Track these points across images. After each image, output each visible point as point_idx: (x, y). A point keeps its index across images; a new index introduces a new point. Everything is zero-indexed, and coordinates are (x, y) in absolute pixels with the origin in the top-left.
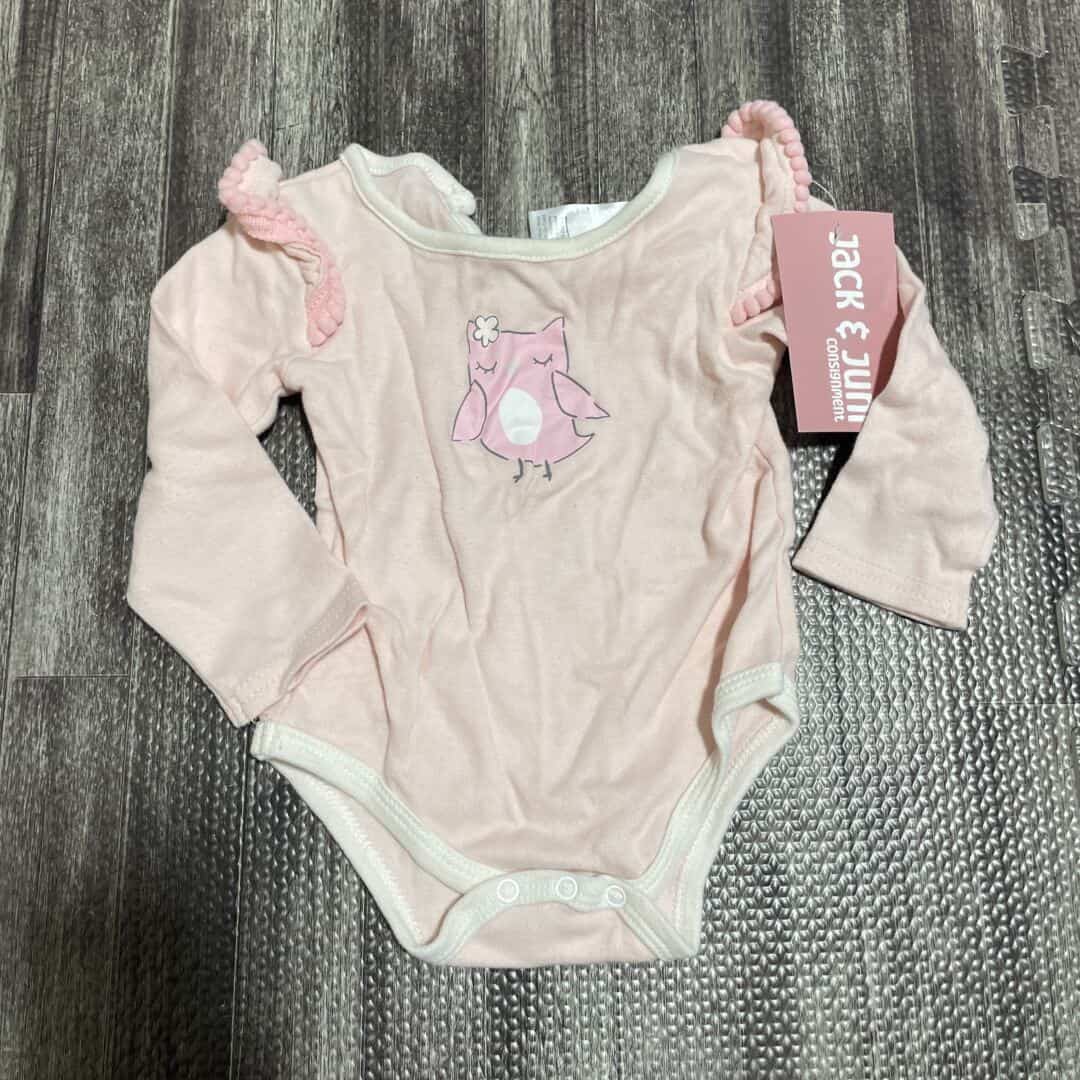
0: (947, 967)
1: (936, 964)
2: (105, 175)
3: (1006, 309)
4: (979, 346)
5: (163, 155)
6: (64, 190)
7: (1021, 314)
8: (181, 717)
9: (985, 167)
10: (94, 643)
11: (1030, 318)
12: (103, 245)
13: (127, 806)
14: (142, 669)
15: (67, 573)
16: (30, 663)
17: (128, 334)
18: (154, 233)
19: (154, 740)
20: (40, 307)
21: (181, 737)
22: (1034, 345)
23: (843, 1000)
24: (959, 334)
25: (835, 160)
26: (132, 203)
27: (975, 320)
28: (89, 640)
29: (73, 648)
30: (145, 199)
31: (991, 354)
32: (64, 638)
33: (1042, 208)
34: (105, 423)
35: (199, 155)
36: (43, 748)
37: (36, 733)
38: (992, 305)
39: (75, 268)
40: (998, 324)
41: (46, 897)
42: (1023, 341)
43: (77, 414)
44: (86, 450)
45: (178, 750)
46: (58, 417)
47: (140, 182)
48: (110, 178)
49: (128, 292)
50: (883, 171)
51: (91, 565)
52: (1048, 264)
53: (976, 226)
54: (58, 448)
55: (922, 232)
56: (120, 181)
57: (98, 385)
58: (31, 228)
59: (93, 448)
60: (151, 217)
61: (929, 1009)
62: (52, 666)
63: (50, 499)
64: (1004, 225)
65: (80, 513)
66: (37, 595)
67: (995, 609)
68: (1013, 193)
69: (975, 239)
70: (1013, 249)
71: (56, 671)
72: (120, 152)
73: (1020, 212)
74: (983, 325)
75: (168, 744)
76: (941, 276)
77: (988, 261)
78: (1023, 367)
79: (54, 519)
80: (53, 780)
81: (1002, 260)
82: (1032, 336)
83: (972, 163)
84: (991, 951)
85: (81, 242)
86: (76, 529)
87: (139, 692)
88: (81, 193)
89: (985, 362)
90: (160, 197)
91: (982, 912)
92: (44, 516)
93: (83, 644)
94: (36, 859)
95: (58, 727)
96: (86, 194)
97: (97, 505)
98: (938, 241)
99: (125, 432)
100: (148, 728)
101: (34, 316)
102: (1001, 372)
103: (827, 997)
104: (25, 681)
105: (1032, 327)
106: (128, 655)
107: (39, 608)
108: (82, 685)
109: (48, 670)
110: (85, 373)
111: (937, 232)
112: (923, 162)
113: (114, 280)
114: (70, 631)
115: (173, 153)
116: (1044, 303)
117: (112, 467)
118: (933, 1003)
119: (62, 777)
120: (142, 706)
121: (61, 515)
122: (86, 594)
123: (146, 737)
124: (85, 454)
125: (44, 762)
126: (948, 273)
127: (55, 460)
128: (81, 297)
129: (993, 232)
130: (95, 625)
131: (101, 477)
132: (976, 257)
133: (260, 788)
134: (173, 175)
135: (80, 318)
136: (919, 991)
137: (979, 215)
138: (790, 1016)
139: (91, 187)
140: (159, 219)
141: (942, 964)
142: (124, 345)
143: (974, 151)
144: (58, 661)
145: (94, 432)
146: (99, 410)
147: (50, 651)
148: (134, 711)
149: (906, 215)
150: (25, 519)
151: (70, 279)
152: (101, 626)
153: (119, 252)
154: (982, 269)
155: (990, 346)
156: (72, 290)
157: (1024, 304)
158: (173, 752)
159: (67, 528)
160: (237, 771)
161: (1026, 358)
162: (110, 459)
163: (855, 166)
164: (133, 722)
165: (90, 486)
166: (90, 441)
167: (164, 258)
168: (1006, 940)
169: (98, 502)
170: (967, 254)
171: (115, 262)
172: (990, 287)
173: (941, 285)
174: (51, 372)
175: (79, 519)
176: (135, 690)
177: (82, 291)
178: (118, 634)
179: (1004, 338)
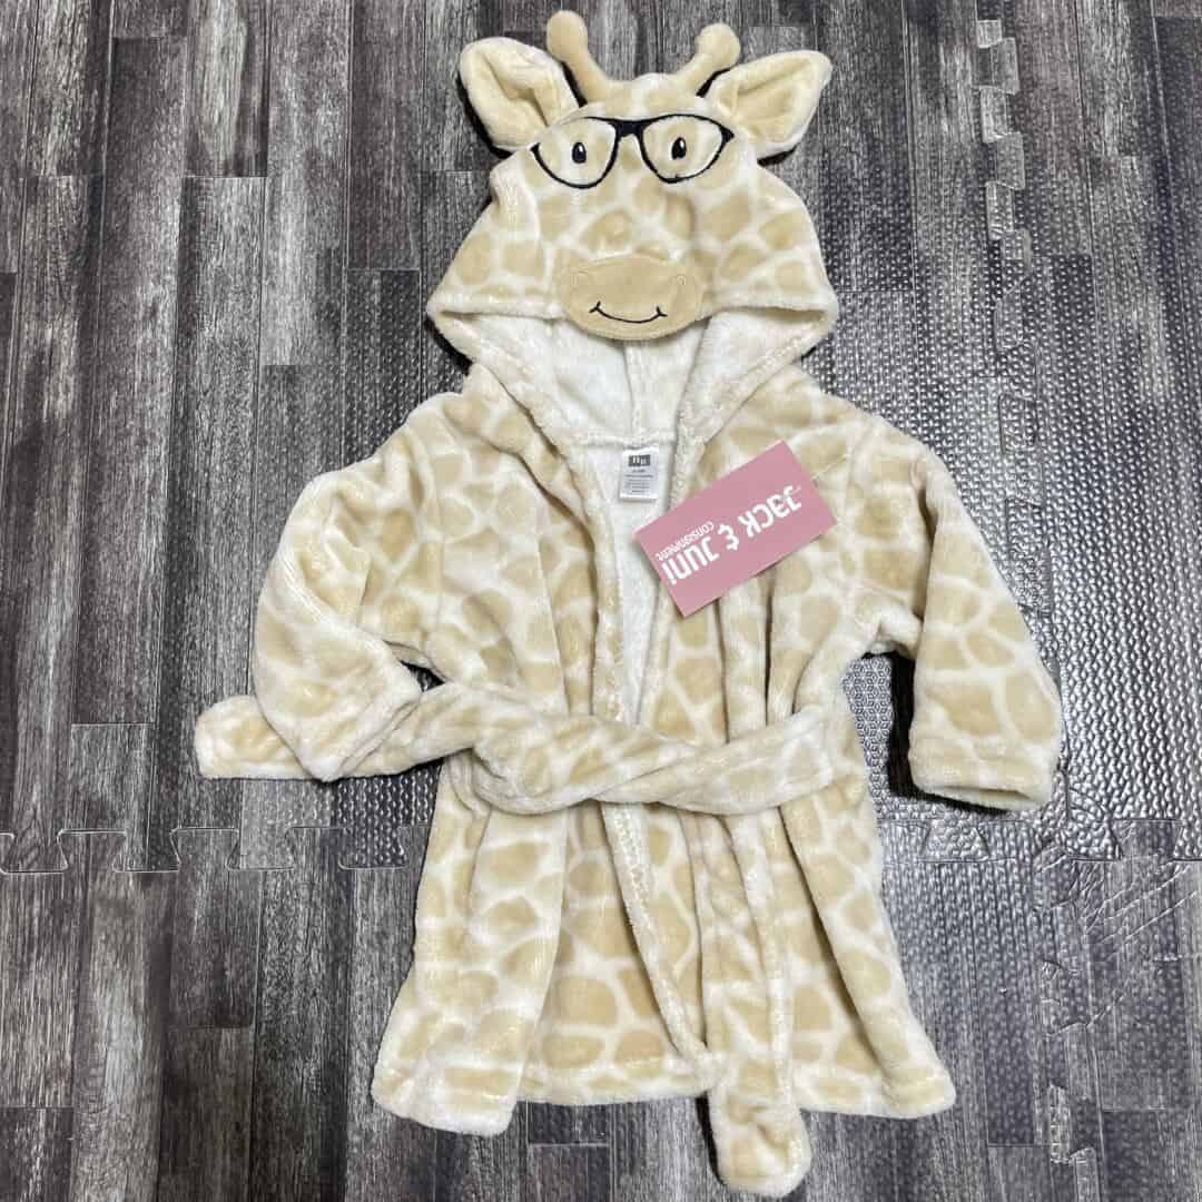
16: (273, 357)
18: (344, 63)
20: (268, 117)
24: (930, 119)
33: (997, 24)
52: (1000, 66)
57: (309, 170)
58: (258, 64)
60: (341, 52)
66: (275, 312)
77: (955, 65)
79: (285, 262)
81: (965, 64)
88: (292, 35)
95: (294, 399)
101: (264, 124)
104: (271, 368)
106: (338, 351)
107: (278, 321)
109: (286, 361)
116: (995, 95)
121: (288, 259)
129: (959, 43)
139: (299, 33)
144: (292, 354)
150: (265, 262)
156: (289, 104)
161: (980, 136)
172: (955, 85)
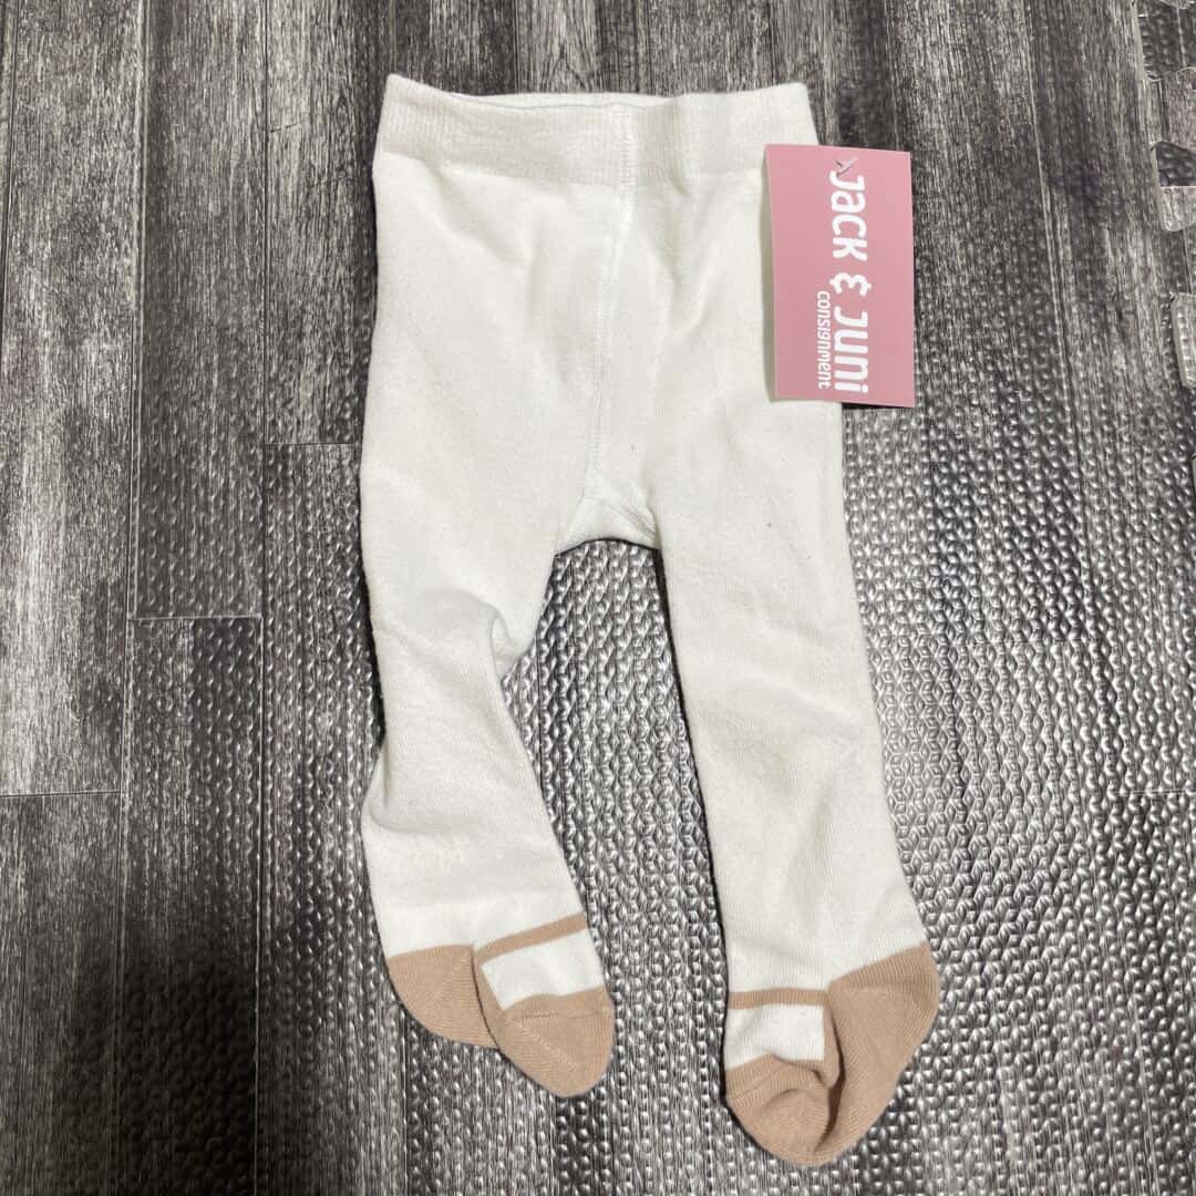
0: (1100, 1108)
1: (1087, 1105)
2: (70, 194)
3: (1152, 316)
4: (1120, 362)
5: (137, 167)
6: (22, 214)
7: (1170, 322)
8: (181, 838)
9: (1123, 143)
10: (76, 753)
11: (1181, 326)
12: (70, 278)
13: (122, 946)
14: (134, 782)
15: (41, 672)
17: (104, 384)
19: (152, 868)
21: (182, 861)
22: (1186, 358)
23: (977, 1151)
25: (940, 142)
26: (103, 227)
27: (1114, 330)
28: (71, 751)
29: (52, 760)
30: (119, 222)
31: (1135, 370)
32: (41, 750)
34: (80, 490)
35: (180, 166)
36: (21, 880)
37: (13, 863)
38: (1134, 312)
39: (38, 307)
40: (1142, 335)
41: (32, 1057)
42: (1173, 354)
43: (47, 480)
44: (59, 524)
45: (179, 878)
46: (24, 485)
47: (111, 200)
48: (75, 198)
49: (102, 334)
50: (998, 152)
51: (70, 662)
53: (1113, 216)
54: (26, 523)
55: (1048, 226)
56: (87, 201)
59: (67, 523)
61: (1079, 1159)
62: (29, 782)
63: (19, 585)
64: (1147, 213)
65: (54, 599)
67: (1148, 678)
68: (1156, 175)
69: (1112, 232)
70: (1158, 242)
71: (33, 788)
72: (87, 166)
73: (1165, 197)
74: (1124, 336)
75: (168, 869)
76: (1071, 279)
78: (1174, 387)
80: (34, 917)
82: (1183, 347)
83: (1106, 140)
84: (1152, 1088)
85: (43, 276)
86: (51, 618)
87: (131, 811)
89: (1128, 381)
90: (136, 218)
91: (1139, 1042)
92: (13, 605)
93: (64, 756)
94: (18, 1011)
96: (48, 217)
97: (74, 590)
98: (1068, 236)
99: (104, 502)
100: (143, 853)
102: (1147, 392)
103: (957, 1148)
105: (1183, 337)
108: (65, 803)
110: (54, 432)
111: (1066, 226)
112: (1047, 142)
113: (85, 320)
114: (48, 741)
115: (149, 166)
117: (91, 543)
118: (1083, 1151)
119: (45, 914)
120: (134, 825)
122: (65, 695)
123: (142, 863)
124: (58, 529)
125: (23, 896)
126: (1080, 275)
127: (22, 536)
128: (46, 341)
130: (77, 732)
131: (78, 556)
132: (1115, 254)
133: (278, 919)
134: (150, 192)
135: (46, 367)
136: (1067, 1137)
137: (1116, 203)
138: (913, 1172)
140: (135, 243)
141: (1093, 1105)
142: (99, 397)
143: (1108, 124)
145: (68, 502)
146: (71, 475)
147: (25, 765)
148: (126, 832)
149: (1028, 206)
151: (32, 321)
152: (84, 732)
153: (89, 285)
154: (1121, 268)
155: (1134, 362)
157: (1173, 310)
158: (174, 881)
159: (40, 618)
160: (250, 900)
162: (88, 534)
163: (965, 150)
164: (125, 846)
165: (65, 567)
166: (63, 514)
167: (142, 290)
168: (1169, 1074)
169: (76, 586)
170: (1103, 251)
171: (85, 297)
173: (1072, 289)
174: (14, 432)
175: (54, 607)
176: (127, 808)
177: (47, 334)
178: (104, 743)
179: (1150, 351)
